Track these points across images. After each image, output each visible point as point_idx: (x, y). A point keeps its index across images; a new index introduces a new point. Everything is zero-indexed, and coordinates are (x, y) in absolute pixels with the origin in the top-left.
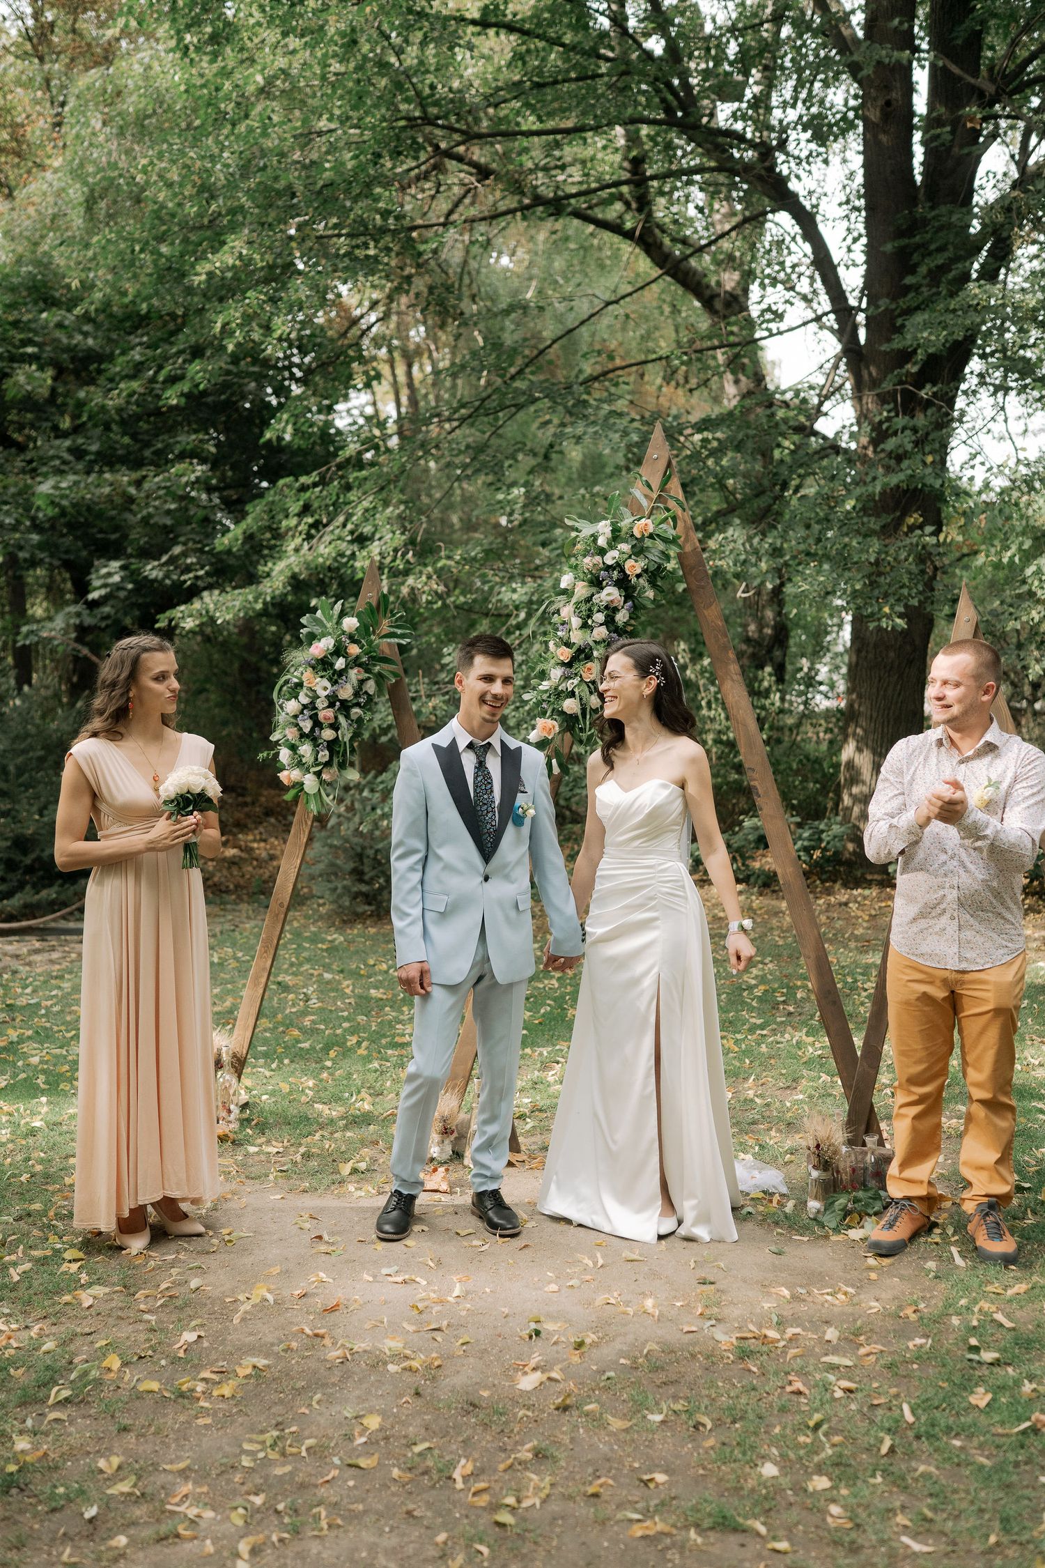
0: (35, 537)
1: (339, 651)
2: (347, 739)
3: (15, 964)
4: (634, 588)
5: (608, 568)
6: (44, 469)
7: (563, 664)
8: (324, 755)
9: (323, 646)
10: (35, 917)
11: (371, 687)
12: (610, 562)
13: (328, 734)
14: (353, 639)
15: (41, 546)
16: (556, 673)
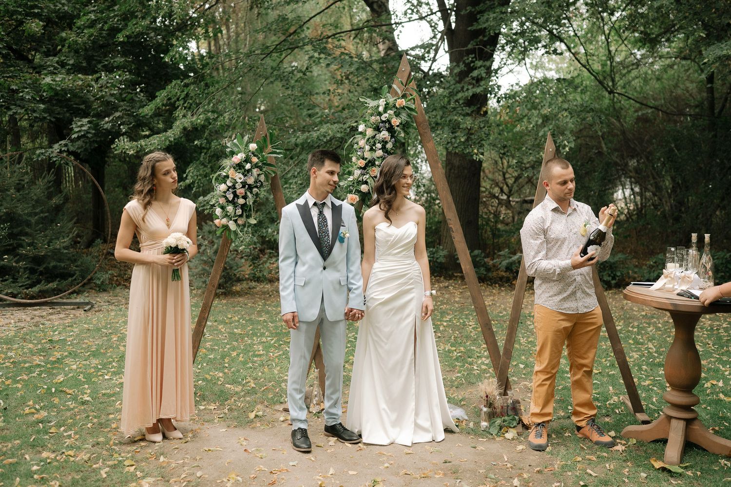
0: (42, 106)
1: (247, 160)
2: (251, 203)
3: (42, 320)
4: (395, 132)
5: (383, 122)
6: (45, 72)
7: (361, 168)
8: (239, 212)
9: (239, 157)
10: (46, 298)
11: (262, 178)
12: (384, 119)
13: (241, 201)
14: (255, 156)
15: (44, 111)
16: (357, 172)
